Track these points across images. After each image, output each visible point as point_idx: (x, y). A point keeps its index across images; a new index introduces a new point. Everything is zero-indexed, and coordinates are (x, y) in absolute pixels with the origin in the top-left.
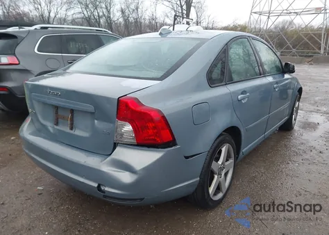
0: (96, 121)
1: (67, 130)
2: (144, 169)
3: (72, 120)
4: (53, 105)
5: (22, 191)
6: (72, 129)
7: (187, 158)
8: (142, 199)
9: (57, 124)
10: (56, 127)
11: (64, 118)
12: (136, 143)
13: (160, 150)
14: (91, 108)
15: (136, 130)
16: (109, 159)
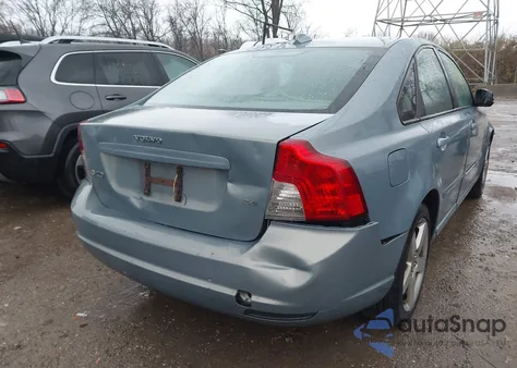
0: (229, 185)
1: (171, 202)
2: (322, 262)
3: (180, 185)
4: (139, 161)
5: (51, 322)
6: (179, 199)
7: (385, 241)
8: (314, 314)
9: (148, 192)
10: (145, 198)
11: (163, 182)
12: (304, 219)
13: (347, 229)
14: (221, 162)
15: (305, 196)
16: (257, 247)
